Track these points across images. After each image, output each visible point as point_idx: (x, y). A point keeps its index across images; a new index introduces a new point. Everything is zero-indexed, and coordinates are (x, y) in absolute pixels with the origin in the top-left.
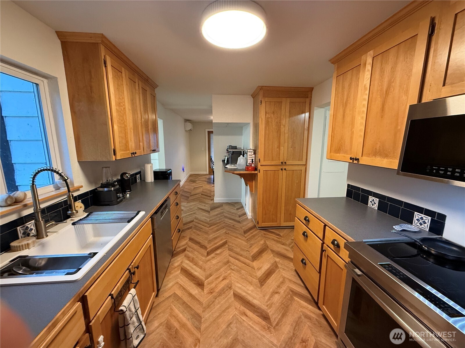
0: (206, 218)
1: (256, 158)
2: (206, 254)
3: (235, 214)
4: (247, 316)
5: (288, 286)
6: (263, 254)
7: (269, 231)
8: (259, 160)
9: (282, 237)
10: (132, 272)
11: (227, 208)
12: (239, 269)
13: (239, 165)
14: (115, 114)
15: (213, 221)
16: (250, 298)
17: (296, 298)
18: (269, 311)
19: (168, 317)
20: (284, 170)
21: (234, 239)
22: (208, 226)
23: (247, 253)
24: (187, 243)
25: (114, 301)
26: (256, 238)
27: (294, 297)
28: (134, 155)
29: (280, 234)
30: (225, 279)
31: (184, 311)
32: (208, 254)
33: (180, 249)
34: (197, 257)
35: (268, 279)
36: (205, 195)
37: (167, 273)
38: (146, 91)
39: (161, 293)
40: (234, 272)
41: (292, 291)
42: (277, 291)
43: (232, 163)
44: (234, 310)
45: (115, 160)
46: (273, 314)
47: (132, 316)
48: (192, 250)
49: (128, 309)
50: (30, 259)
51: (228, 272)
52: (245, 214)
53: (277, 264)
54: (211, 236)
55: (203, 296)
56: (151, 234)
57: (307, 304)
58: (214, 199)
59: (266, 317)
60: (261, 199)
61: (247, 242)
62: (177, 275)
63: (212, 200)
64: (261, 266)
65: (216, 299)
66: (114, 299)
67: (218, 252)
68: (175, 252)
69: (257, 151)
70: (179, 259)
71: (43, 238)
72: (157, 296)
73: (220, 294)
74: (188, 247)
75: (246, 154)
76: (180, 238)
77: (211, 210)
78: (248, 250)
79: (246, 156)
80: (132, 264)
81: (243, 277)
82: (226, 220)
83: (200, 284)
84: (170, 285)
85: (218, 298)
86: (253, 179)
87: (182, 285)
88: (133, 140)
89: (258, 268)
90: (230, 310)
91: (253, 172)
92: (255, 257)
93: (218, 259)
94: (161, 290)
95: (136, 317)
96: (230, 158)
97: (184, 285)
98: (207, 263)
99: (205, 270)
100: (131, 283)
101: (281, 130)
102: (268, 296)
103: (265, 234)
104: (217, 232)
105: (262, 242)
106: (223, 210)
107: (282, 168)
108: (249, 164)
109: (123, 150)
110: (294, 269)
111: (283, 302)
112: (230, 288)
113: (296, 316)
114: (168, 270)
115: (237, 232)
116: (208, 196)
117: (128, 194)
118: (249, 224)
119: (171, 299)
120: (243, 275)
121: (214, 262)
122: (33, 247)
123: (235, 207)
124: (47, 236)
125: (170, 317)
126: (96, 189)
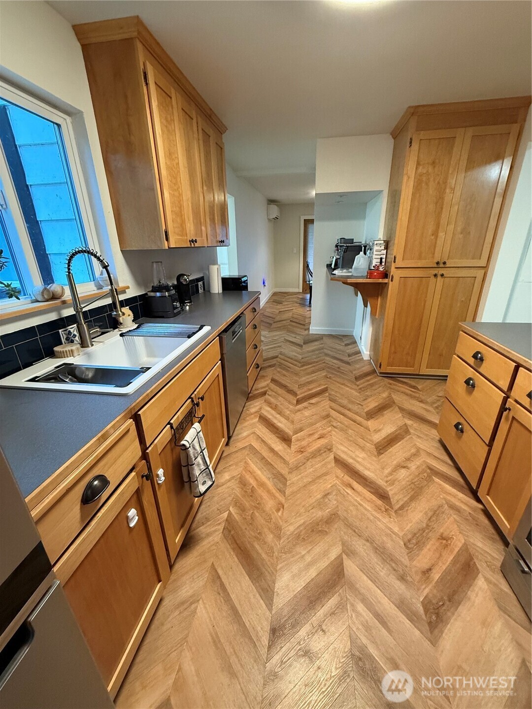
0: (296, 355)
1: (388, 256)
2: (296, 402)
3: (343, 351)
4: (354, 489)
5: (424, 461)
6: (385, 412)
7: (399, 380)
8: (395, 257)
9: (420, 391)
10: (196, 403)
11: (329, 342)
12: (345, 428)
13: (356, 269)
14: (164, 172)
15: (307, 358)
16: (360, 468)
17: (436, 480)
18: (388, 490)
19: (242, 472)
20: (439, 278)
21: (339, 386)
22: (300, 365)
23: (358, 408)
24: (268, 385)
25: (174, 432)
26: (374, 388)
27: (433, 477)
28: (194, 245)
29: (417, 385)
30: (322, 437)
31: (263, 468)
32: (299, 402)
33: (258, 392)
34: (281, 404)
35: (392, 446)
36: (296, 323)
37: (240, 419)
38: (210, 136)
39: (233, 442)
40: (336, 430)
41: (430, 469)
42: (405, 465)
43: (343, 268)
44: (335, 479)
45: (168, 248)
46: (395, 494)
47: (196, 455)
48: (276, 394)
49: (192, 446)
50: (76, 368)
51: (328, 429)
52: (359, 352)
53: (407, 428)
54: (304, 378)
55: (290, 455)
56: (220, 360)
57: (456, 490)
58: (310, 328)
59: (383, 496)
60: (391, 327)
61: (360, 393)
62: (254, 423)
63: (305, 330)
64: (380, 428)
65: (308, 460)
66: (174, 430)
67: (313, 401)
68: (251, 394)
69: (392, 242)
70: (257, 404)
71: (88, 347)
72: (227, 444)
73: (314, 455)
74: (269, 390)
75: (371, 250)
76: (258, 377)
77: (304, 343)
78: (362, 404)
79: (370, 253)
80: (195, 393)
81: (351, 439)
82: (327, 358)
83: (286, 439)
84: (245, 434)
85: (310, 460)
86: (380, 293)
87: (260, 436)
88: (191, 219)
89: (375, 430)
90: (327, 477)
91: (380, 281)
92: (371, 415)
93: (314, 410)
94: (232, 439)
95: (202, 459)
96: (341, 258)
97: (263, 437)
98: (296, 414)
99: (292, 422)
100: (194, 416)
101: (446, 198)
102: (389, 470)
103: (391, 384)
104: (313, 375)
105: (385, 395)
106: (323, 345)
107: (436, 272)
108: (374, 267)
109: (178, 234)
110: (438, 438)
111: (413, 481)
112: (330, 450)
113: (434, 503)
114: (242, 416)
115: (345, 377)
116: (301, 324)
117: (187, 305)
118: (363, 368)
119: (246, 452)
120: (351, 436)
121: (307, 413)
122: (78, 355)
123: (343, 341)
124: (92, 345)
125: (244, 472)
126: (146, 294)
